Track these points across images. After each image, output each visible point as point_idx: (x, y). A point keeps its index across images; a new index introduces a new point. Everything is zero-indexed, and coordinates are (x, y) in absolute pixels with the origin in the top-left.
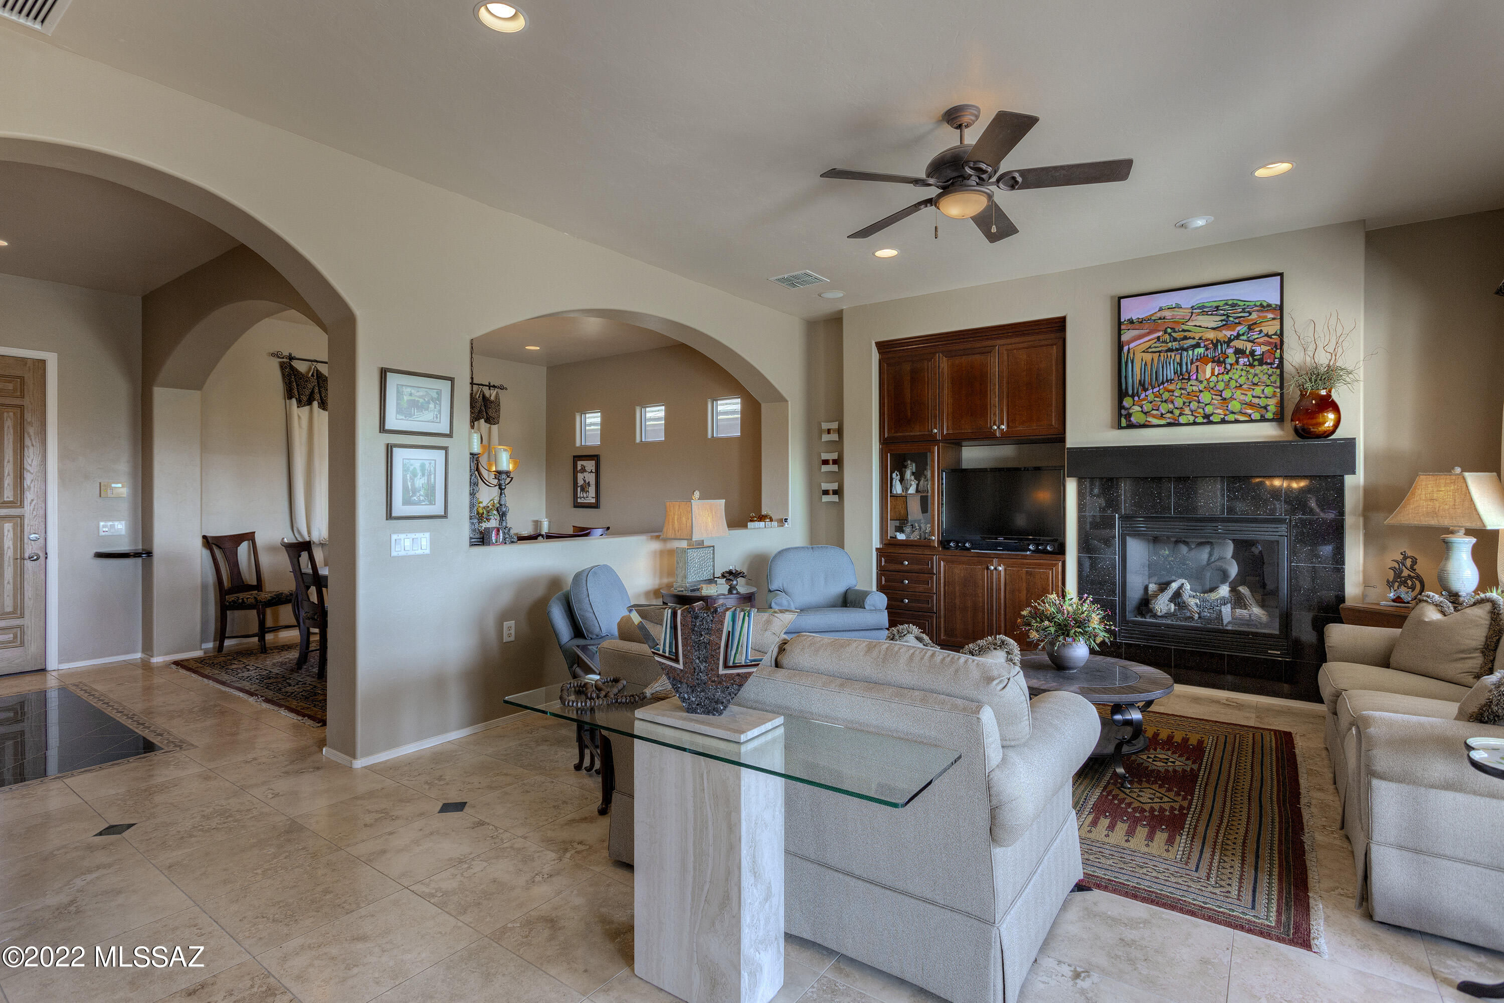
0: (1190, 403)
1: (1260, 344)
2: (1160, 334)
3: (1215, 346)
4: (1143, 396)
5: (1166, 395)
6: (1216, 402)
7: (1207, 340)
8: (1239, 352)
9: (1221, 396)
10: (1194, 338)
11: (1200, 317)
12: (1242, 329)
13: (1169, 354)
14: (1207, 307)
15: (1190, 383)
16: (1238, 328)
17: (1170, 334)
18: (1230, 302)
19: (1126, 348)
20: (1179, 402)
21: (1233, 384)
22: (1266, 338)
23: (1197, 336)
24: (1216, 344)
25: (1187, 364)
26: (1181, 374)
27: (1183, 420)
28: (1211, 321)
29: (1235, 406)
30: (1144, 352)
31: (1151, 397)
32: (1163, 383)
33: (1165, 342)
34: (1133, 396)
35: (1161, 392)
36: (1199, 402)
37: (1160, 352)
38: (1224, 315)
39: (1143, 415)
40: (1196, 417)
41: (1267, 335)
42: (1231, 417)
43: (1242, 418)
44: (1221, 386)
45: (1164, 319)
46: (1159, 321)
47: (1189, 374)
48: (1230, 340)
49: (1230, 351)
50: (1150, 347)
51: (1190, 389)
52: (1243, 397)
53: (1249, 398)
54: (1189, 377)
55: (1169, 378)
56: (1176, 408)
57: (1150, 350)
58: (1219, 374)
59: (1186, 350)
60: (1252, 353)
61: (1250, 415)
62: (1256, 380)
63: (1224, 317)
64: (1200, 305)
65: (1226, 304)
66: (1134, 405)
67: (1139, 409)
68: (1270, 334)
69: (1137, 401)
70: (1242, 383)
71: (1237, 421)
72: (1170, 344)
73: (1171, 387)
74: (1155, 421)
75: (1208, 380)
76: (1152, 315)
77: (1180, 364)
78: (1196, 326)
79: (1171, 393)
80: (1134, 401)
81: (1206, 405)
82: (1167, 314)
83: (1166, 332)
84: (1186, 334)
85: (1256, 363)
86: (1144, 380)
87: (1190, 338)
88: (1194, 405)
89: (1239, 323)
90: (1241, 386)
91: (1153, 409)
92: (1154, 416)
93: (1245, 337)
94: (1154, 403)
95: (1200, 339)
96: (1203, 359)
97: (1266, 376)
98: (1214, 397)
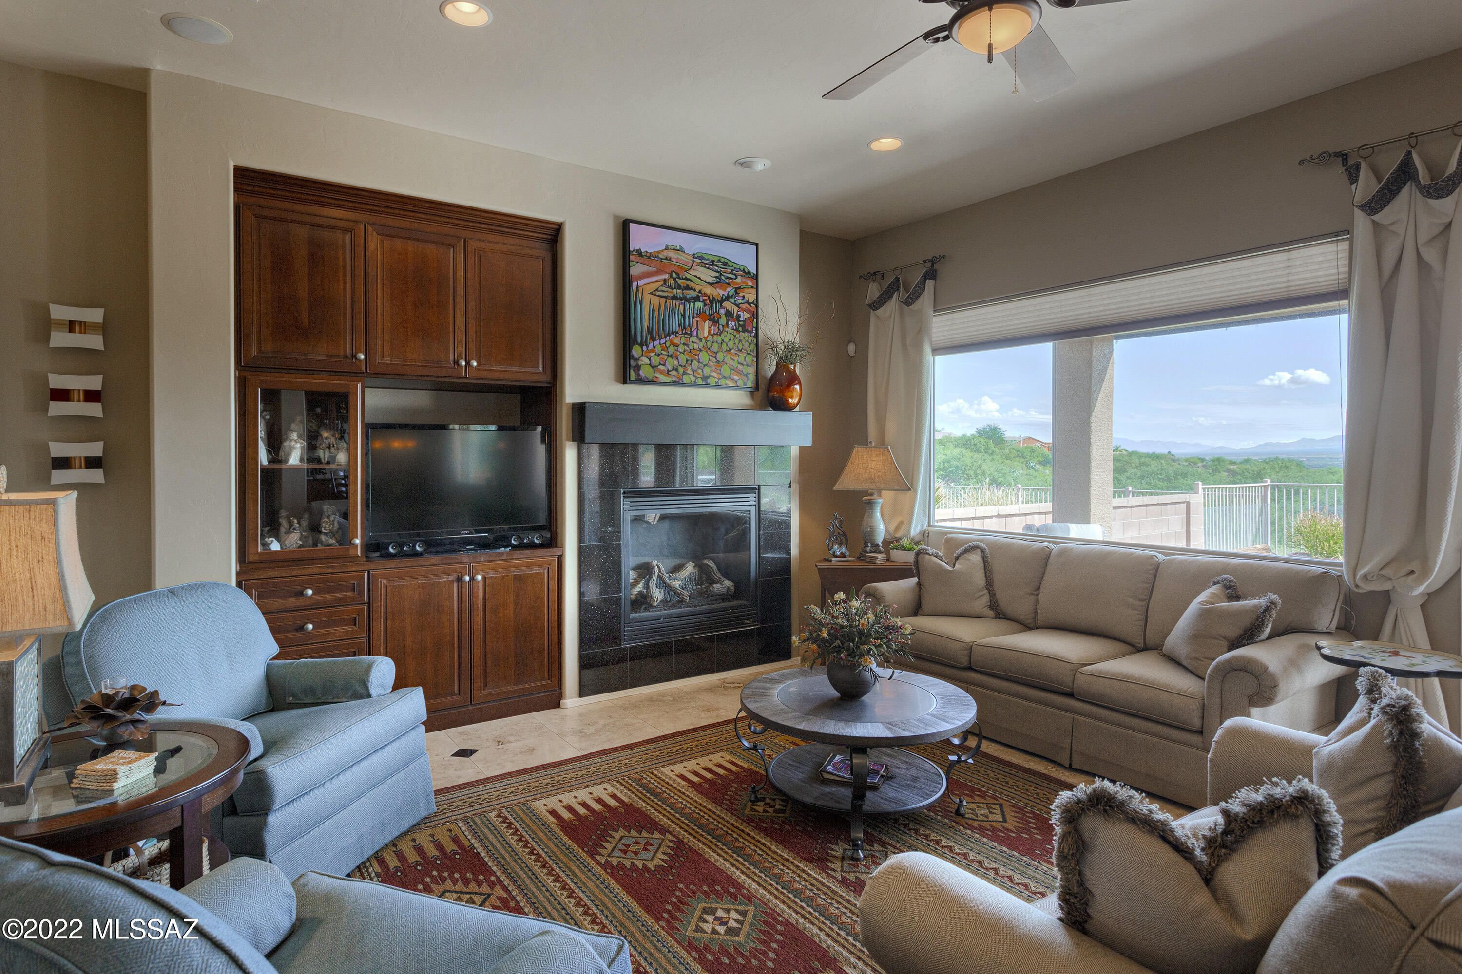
0: (692, 361)
1: (743, 310)
2: (666, 276)
3: (711, 302)
4: (651, 346)
5: (672, 349)
6: (712, 363)
7: (705, 295)
8: (729, 314)
9: (716, 358)
10: (695, 290)
11: (700, 268)
12: (730, 290)
13: (674, 302)
14: (705, 259)
15: (692, 339)
16: (728, 289)
17: (675, 279)
18: (722, 260)
19: (634, 285)
20: (683, 358)
21: (724, 346)
22: (747, 305)
23: (698, 288)
24: (712, 300)
25: (689, 316)
26: (685, 327)
27: (686, 379)
28: (708, 275)
29: (726, 370)
30: (651, 293)
31: (658, 349)
32: (669, 335)
33: (670, 287)
34: (641, 345)
35: (668, 344)
36: (699, 362)
37: (666, 297)
38: (718, 272)
39: (651, 370)
40: (697, 378)
41: (747, 302)
42: (723, 382)
43: (731, 384)
44: (716, 347)
45: (670, 260)
46: (666, 261)
47: (691, 329)
48: (722, 301)
49: (722, 311)
50: (657, 290)
51: (692, 346)
52: (731, 362)
53: (735, 364)
54: (691, 332)
55: (674, 330)
56: (680, 365)
57: (658, 293)
58: (714, 334)
59: (688, 300)
60: (738, 316)
61: (736, 382)
62: (740, 346)
63: (717, 274)
64: (700, 255)
65: (719, 261)
66: (642, 356)
67: (647, 361)
68: (750, 301)
69: (646, 352)
70: (731, 347)
71: (727, 387)
72: (675, 291)
73: (677, 341)
74: (662, 378)
75: (706, 338)
76: (659, 252)
77: (684, 315)
78: (696, 276)
79: (676, 348)
80: (643, 351)
81: (705, 365)
82: (672, 254)
83: (671, 276)
84: (689, 283)
85: (740, 329)
86: (652, 329)
87: (691, 289)
88: (695, 363)
89: (729, 284)
90: (730, 350)
91: (660, 364)
92: (661, 372)
93: (732, 300)
94: (661, 356)
95: (700, 292)
96: (701, 314)
97: (747, 343)
98: (710, 358)
